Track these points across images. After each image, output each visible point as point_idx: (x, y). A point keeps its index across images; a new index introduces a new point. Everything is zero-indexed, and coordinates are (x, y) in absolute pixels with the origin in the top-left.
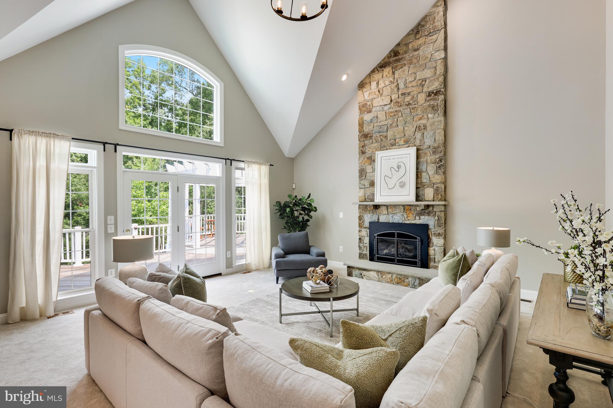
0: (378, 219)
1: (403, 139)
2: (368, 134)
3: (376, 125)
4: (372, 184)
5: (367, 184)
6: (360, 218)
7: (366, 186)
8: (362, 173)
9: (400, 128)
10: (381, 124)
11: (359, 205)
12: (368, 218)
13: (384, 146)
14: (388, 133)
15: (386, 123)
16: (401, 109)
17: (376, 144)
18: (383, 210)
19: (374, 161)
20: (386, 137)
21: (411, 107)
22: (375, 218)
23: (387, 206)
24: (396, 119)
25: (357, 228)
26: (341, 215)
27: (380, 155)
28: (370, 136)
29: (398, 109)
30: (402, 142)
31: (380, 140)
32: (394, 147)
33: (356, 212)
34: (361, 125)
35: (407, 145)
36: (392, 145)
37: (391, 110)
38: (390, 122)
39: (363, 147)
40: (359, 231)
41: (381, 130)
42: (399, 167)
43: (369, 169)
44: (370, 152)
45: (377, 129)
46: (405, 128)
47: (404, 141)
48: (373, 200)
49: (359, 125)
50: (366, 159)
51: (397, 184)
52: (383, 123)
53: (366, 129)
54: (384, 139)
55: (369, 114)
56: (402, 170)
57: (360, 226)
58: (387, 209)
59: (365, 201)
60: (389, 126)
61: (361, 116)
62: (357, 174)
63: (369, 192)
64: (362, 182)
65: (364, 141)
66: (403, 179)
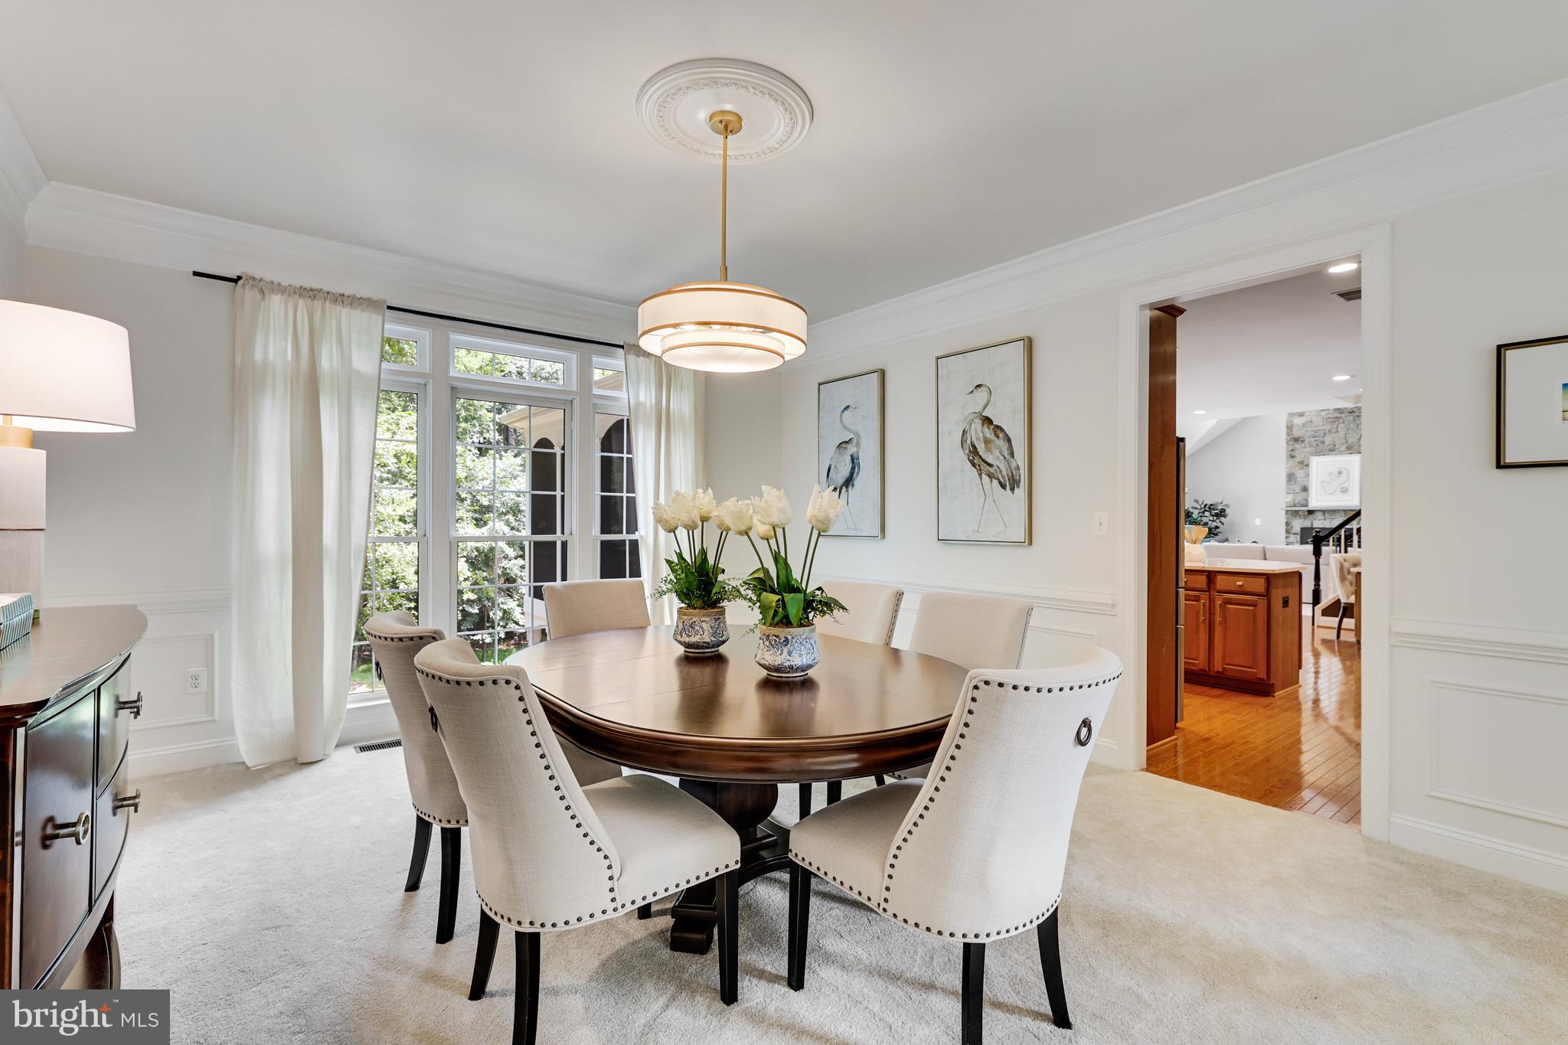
0: (1312, 525)
1: (1345, 446)
2: (1299, 438)
3: (1310, 429)
4: (1305, 489)
5: (1297, 489)
6: (1287, 524)
7: (1296, 491)
8: (1291, 477)
9: (1342, 434)
10: (1316, 429)
11: (1287, 511)
12: (1298, 525)
13: (1320, 452)
14: (1326, 438)
15: (1323, 428)
16: (1343, 415)
17: (1309, 449)
18: (1320, 516)
19: (1307, 465)
20: (1323, 442)
21: (1355, 415)
22: (1307, 524)
23: (1324, 512)
24: (1335, 426)
25: (1284, 534)
26: (1258, 521)
27: (1316, 462)
28: (1302, 441)
29: (1339, 415)
30: (1343, 448)
31: (1315, 445)
32: (1333, 453)
33: (1282, 518)
34: (1290, 428)
35: (1350, 452)
36: (1331, 450)
37: (1330, 416)
38: (1328, 427)
39: (1292, 451)
40: (1287, 537)
41: (1316, 435)
42: (1340, 473)
43: (1300, 474)
44: (1302, 456)
45: (1312, 433)
46: (1348, 435)
47: (1347, 448)
48: (1307, 506)
49: (1287, 428)
50: (1296, 464)
51: (1339, 489)
52: (1320, 428)
53: (1296, 433)
54: (1320, 444)
55: (1301, 418)
56: (1344, 476)
57: (1288, 532)
58: (1324, 514)
59: (1295, 506)
60: (1327, 431)
61: (1290, 419)
62: (1284, 478)
63: (1300, 497)
64: (1291, 487)
65: (1293, 444)
66: (1345, 485)
